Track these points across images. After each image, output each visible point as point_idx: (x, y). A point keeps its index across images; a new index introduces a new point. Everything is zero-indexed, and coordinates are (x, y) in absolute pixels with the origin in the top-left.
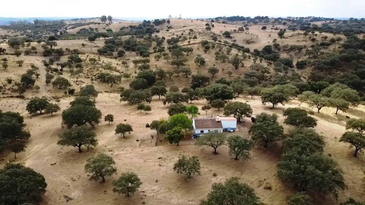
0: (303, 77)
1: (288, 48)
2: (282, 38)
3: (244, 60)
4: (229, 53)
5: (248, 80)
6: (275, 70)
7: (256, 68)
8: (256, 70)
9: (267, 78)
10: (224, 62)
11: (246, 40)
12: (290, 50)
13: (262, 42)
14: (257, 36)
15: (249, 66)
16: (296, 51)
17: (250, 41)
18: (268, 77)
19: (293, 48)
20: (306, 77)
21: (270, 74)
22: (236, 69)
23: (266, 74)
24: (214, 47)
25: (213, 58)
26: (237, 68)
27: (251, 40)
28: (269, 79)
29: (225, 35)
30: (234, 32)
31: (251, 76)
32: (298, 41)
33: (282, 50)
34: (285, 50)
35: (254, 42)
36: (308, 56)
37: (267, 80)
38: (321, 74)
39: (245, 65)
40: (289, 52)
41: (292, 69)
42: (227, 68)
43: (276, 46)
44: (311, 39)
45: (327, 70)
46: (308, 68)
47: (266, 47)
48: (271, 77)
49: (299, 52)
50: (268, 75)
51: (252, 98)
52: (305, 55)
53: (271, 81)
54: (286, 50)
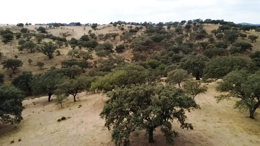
0: (127, 60)
1: (104, 37)
2: (96, 30)
3: (60, 48)
4: (41, 42)
5: (67, 70)
6: (98, 55)
7: (76, 55)
8: (76, 57)
9: (92, 65)
10: (32, 52)
11: (62, 34)
12: (105, 38)
13: (78, 34)
14: (73, 30)
15: (67, 54)
16: (111, 38)
17: (66, 34)
18: (92, 63)
19: (107, 36)
20: (129, 59)
21: (94, 60)
22: (50, 59)
23: (89, 61)
24: (20, 37)
25: (16, 49)
26: (51, 57)
27: (68, 34)
28: (93, 65)
29: (39, 31)
30: (50, 28)
31: (71, 64)
32: (110, 31)
33: (98, 39)
34: (101, 39)
35: (70, 34)
36: (124, 41)
37: (92, 67)
38: (143, 54)
39: (61, 53)
40: (106, 39)
41: (113, 54)
42: (37, 59)
43: (93, 36)
44: (120, 29)
45: (145, 50)
46: (128, 51)
47: (83, 36)
48: (95, 62)
49: (114, 39)
50: (92, 61)
51: (75, 101)
52: (121, 41)
53: (96, 67)
54: (103, 39)
